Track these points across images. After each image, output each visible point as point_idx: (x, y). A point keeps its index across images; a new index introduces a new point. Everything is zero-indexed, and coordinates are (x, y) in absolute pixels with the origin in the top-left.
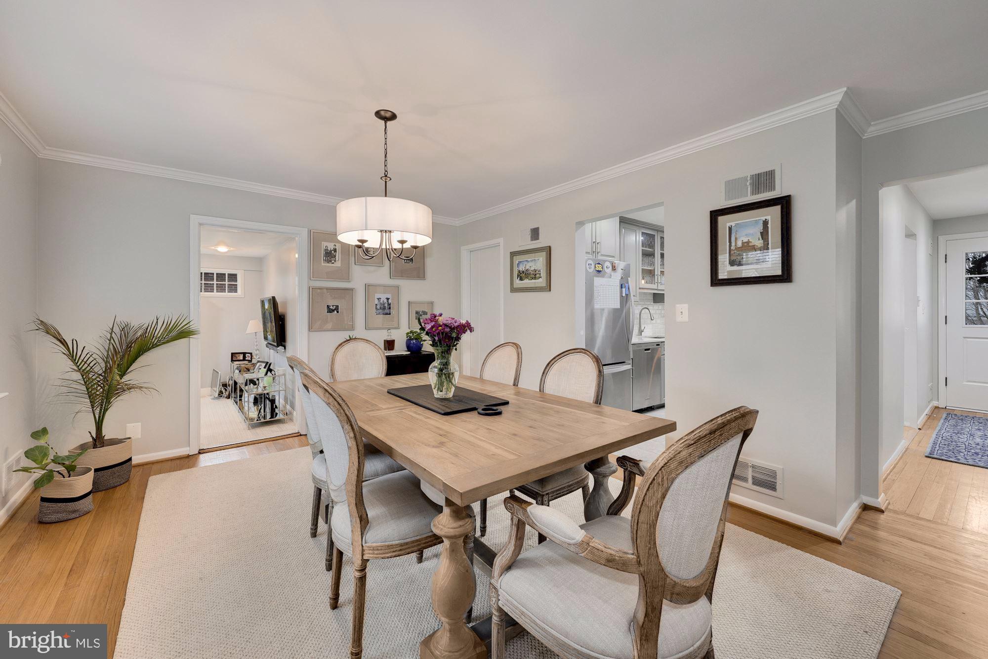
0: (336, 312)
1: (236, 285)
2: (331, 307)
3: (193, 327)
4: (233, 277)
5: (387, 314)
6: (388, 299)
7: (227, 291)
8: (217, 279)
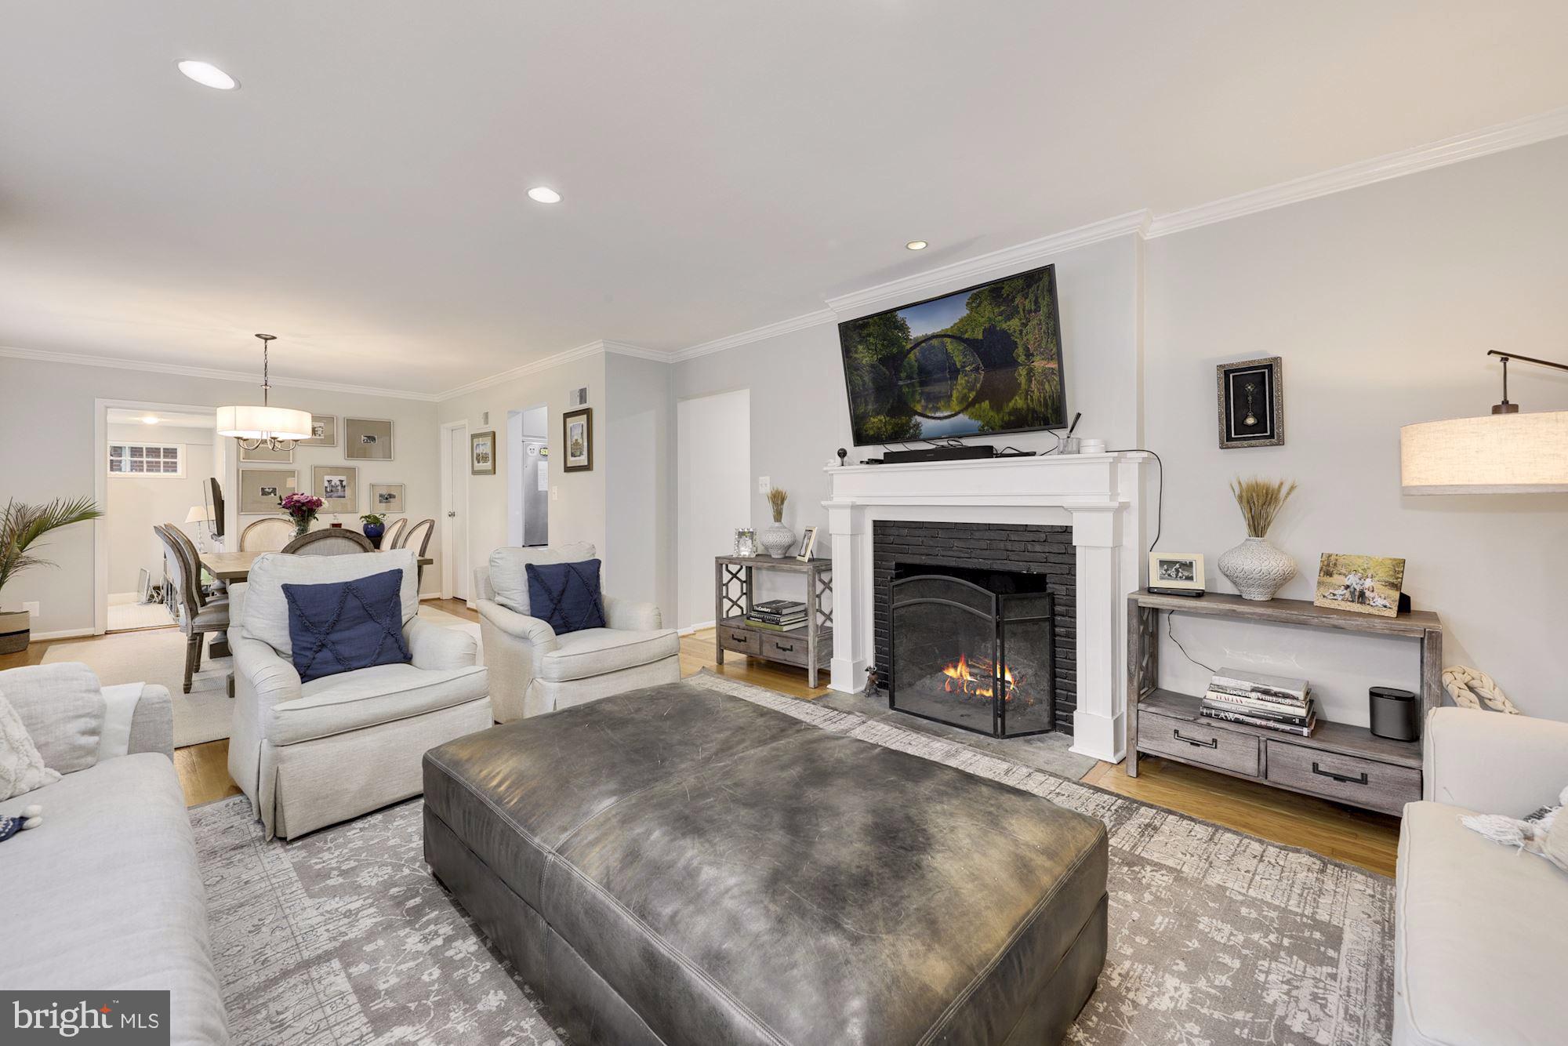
0: (272, 495)
1: (176, 463)
2: (267, 490)
3: (97, 509)
4: (171, 453)
5: (340, 497)
6: (341, 481)
7: (162, 470)
8: (147, 455)
